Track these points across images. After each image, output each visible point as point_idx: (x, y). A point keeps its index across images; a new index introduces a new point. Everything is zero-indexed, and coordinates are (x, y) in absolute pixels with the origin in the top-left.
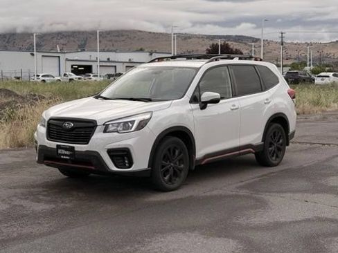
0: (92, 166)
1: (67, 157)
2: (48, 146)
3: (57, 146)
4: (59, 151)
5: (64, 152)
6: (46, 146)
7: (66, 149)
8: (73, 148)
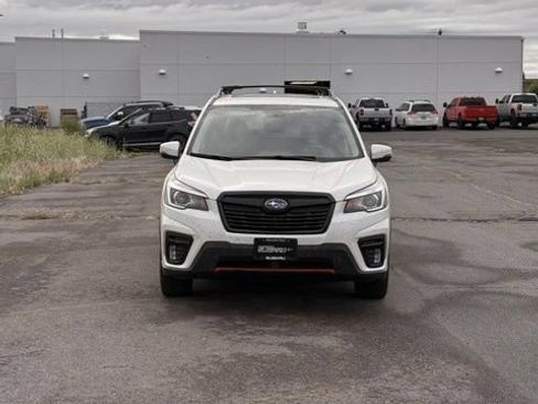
0: (332, 268)
1: (281, 258)
2: (232, 242)
3: (256, 240)
4: (261, 249)
5: (271, 249)
6: (226, 243)
7: (276, 243)
8: (295, 240)
